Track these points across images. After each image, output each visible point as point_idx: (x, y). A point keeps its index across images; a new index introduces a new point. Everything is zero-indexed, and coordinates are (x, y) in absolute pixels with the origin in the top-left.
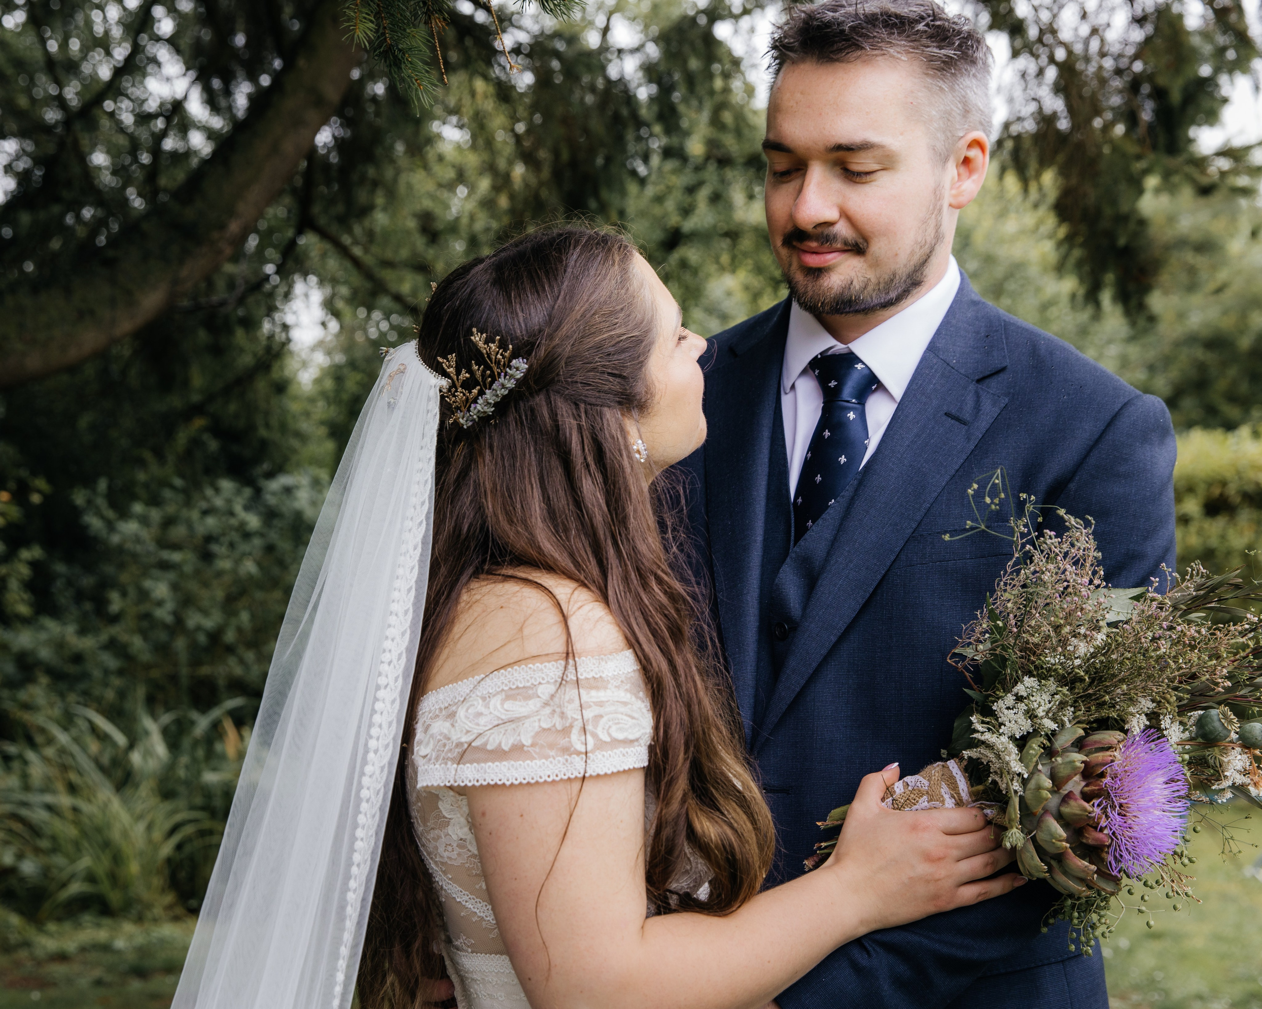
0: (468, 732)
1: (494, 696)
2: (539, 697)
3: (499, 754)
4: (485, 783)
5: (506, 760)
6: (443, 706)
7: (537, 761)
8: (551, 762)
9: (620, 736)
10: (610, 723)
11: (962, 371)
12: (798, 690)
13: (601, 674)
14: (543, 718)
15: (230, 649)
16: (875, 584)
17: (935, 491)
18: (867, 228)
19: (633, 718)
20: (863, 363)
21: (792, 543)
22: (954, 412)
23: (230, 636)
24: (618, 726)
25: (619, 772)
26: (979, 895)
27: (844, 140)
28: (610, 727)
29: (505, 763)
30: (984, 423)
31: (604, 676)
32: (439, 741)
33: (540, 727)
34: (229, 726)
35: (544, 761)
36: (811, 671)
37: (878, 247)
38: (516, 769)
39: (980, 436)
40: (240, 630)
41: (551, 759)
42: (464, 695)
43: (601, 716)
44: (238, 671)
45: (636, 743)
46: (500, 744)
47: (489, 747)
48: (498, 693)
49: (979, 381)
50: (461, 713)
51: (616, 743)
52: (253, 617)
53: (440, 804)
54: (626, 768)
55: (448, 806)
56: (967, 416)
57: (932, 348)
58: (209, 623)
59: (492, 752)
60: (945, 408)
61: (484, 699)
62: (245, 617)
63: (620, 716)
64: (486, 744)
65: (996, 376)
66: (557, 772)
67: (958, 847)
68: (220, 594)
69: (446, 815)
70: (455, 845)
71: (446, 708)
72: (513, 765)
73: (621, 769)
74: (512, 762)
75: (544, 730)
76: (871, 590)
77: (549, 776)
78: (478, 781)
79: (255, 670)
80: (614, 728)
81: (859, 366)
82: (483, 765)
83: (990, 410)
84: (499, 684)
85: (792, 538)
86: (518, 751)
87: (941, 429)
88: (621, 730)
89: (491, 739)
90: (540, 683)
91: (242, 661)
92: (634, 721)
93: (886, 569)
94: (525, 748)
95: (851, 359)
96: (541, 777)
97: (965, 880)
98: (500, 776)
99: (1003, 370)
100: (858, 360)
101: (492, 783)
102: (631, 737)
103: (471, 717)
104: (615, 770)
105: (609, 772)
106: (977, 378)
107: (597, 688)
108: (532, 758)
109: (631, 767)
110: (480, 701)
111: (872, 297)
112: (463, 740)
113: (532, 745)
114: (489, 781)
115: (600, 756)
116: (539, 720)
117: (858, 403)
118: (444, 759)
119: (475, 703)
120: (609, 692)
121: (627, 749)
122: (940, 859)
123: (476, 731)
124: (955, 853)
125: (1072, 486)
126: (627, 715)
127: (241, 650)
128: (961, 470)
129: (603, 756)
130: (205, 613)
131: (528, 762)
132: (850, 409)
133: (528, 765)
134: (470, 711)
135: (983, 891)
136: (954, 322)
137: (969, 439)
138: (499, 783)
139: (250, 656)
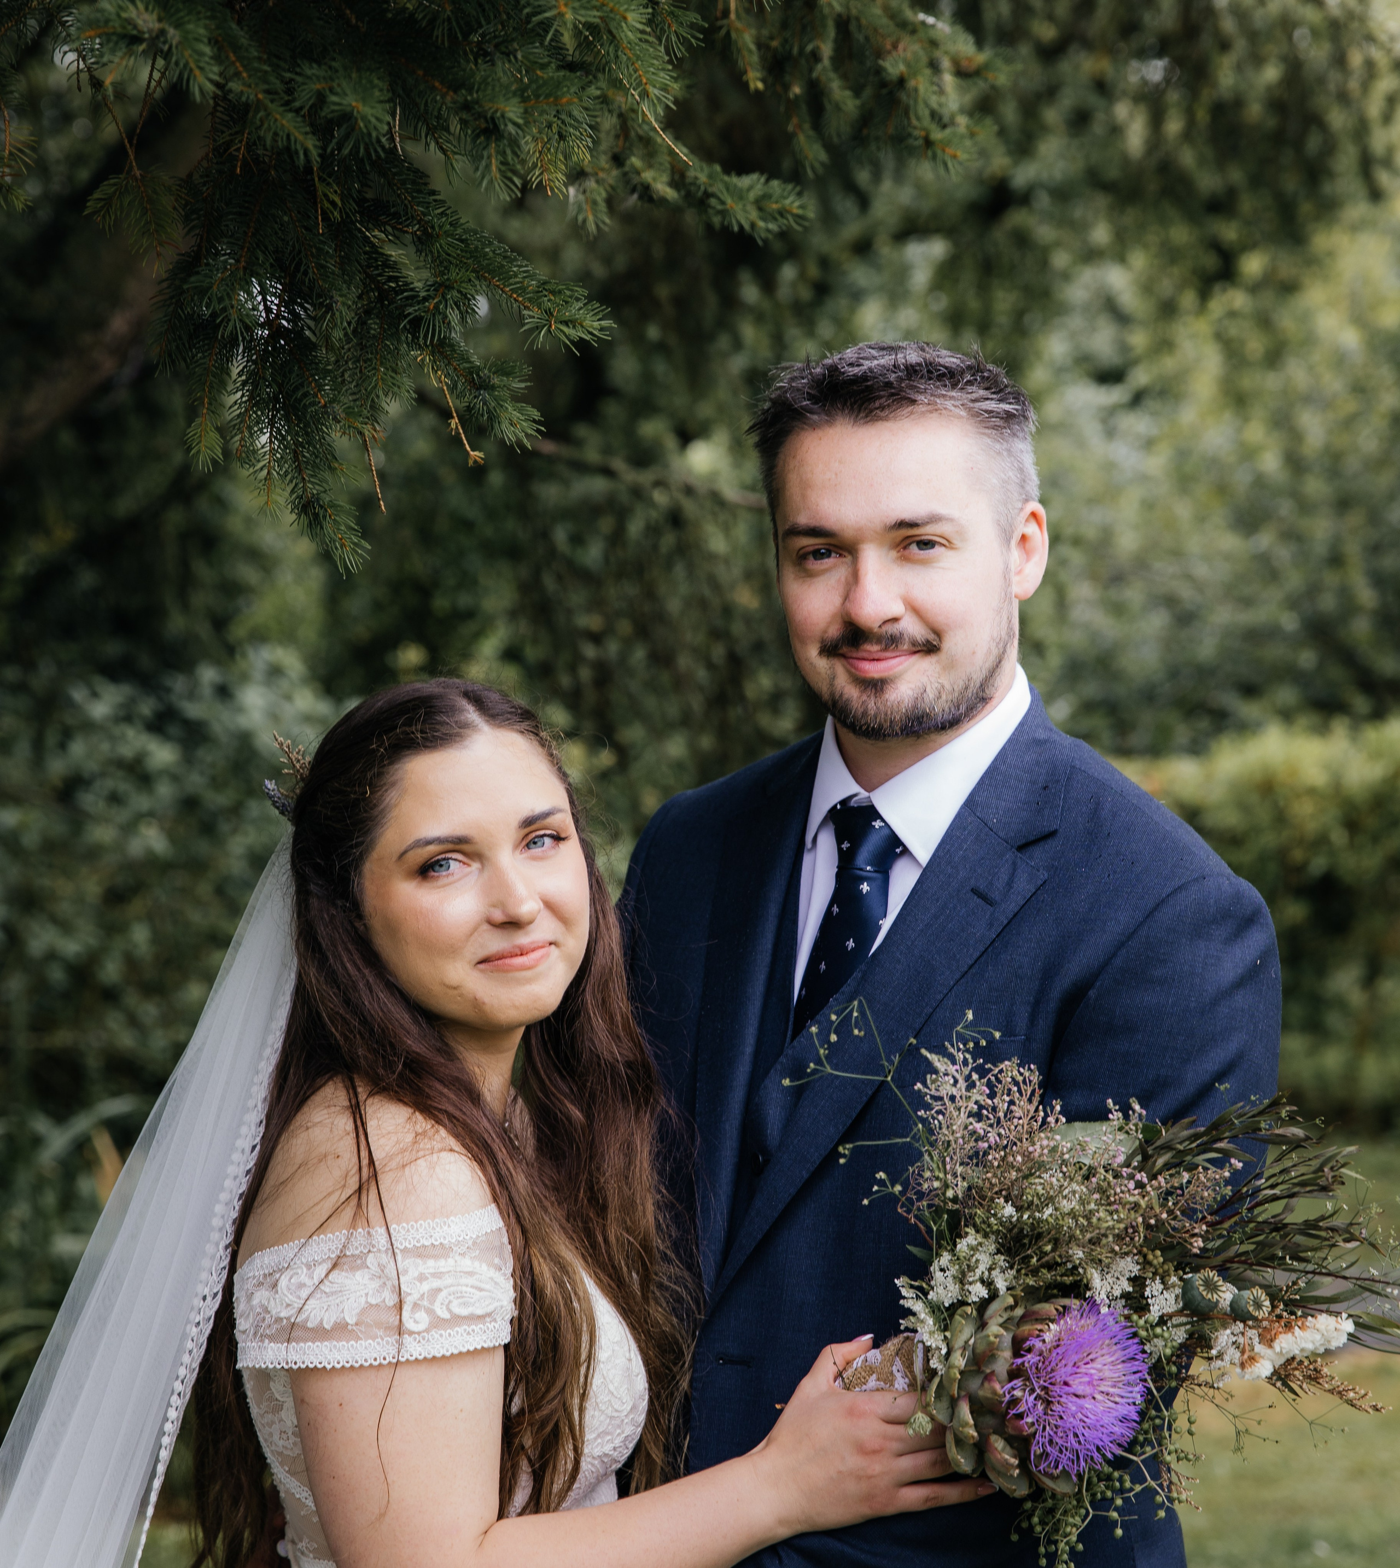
0: (288, 1305)
1: (320, 1264)
2: (368, 1267)
3: (320, 1333)
4: (303, 1366)
5: (327, 1339)
6: (267, 1272)
7: (363, 1342)
8: (378, 1343)
9: (464, 1312)
10: (451, 1298)
11: (1002, 834)
12: (759, 1237)
13: (442, 1240)
14: (371, 1292)
15: (110, 996)
16: (860, 1107)
17: (940, 992)
18: (940, 620)
19: (480, 1290)
20: (883, 820)
21: (788, 1040)
22: (982, 886)
23: (111, 971)
24: (461, 1300)
25: (461, 1353)
26: (927, 1500)
27: (907, 515)
28: (450, 1302)
29: (326, 1343)
30: (1011, 906)
31: (446, 1242)
32: (259, 1314)
33: (367, 1302)
34: (104, 1145)
35: (370, 1341)
36: (776, 1215)
37: (952, 644)
38: (339, 1350)
39: (1005, 922)
40: (131, 962)
41: (379, 1340)
42: (288, 1259)
43: (439, 1290)
44: (126, 1040)
45: (488, 1319)
46: (322, 1320)
47: (310, 1325)
48: (324, 1261)
49: (1021, 848)
50: (283, 1282)
51: (457, 1320)
52: (157, 938)
53: (272, 1384)
54: (472, 1349)
55: (282, 1389)
56: (995, 895)
57: (970, 803)
58: (71, 947)
59: (312, 1329)
60: (973, 882)
61: (309, 1267)
62: (140, 935)
63: (464, 1289)
64: (307, 1320)
65: (1042, 843)
66: (384, 1354)
67: (900, 1439)
68: (92, 888)
69: (279, 1398)
70: (290, 1433)
71: (271, 1274)
72: (335, 1346)
73: (465, 1350)
74: (335, 1343)
75: (371, 1305)
76: (854, 1115)
77: (375, 1359)
78: (295, 1363)
79: (159, 1041)
80: (455, 1302)
81: (877, 824)
82: (302, 1344)
83: (1024, 886)
84: (326, 1250)
85: (789, 1033)
86: (341, 1330)
87: (964, 910)
88: (465, 1304)
89: (312, 1315)
90: (369, 1251)
91: (133, 1021)
92: (483, 1293)
93: (874, 1089)
94: (349, 1327)
95: (871, 813)
96: (366, 1360)
97: (908, 1478)
98: (321, 1358)
99: (1052, 834)
100: (878, 816)
101: (311, 1366)
102: (479, 1312)
103: (293, 1288)
104: (456, 1352)
105: (448, 1354)
106: (1019, 843)
107: (436, 1257)
108: (358, 1339)
109: (479, 1347)
110: (305, 1270)
111: (941, 708)
112: (282, 1315)
113: (357, 1324)
114: (308, 1363)
115: (436, 1336)
116: (367, 1295)
117: (875, 871)
118: (262, 1336)
119: (300, 1271)
120: (451, 1261)
121: (473, 1327)
122: (875, 1452)
123: (296, 1305)
124: (896, 1446)
125: (1092, 993)
126: (472, 1287)
127: (132, 999)
128: (977, 966)
129: (441, 1335)
130: (65, 927)
131: (353, 1342)
132: (862, 879)
133: (352, 1346)
134: (292, 1281)
135: (932, 1495)
136: (1003, 768)
137: (991, 925)
138: (319, 1366)
139: (149, 1010)
